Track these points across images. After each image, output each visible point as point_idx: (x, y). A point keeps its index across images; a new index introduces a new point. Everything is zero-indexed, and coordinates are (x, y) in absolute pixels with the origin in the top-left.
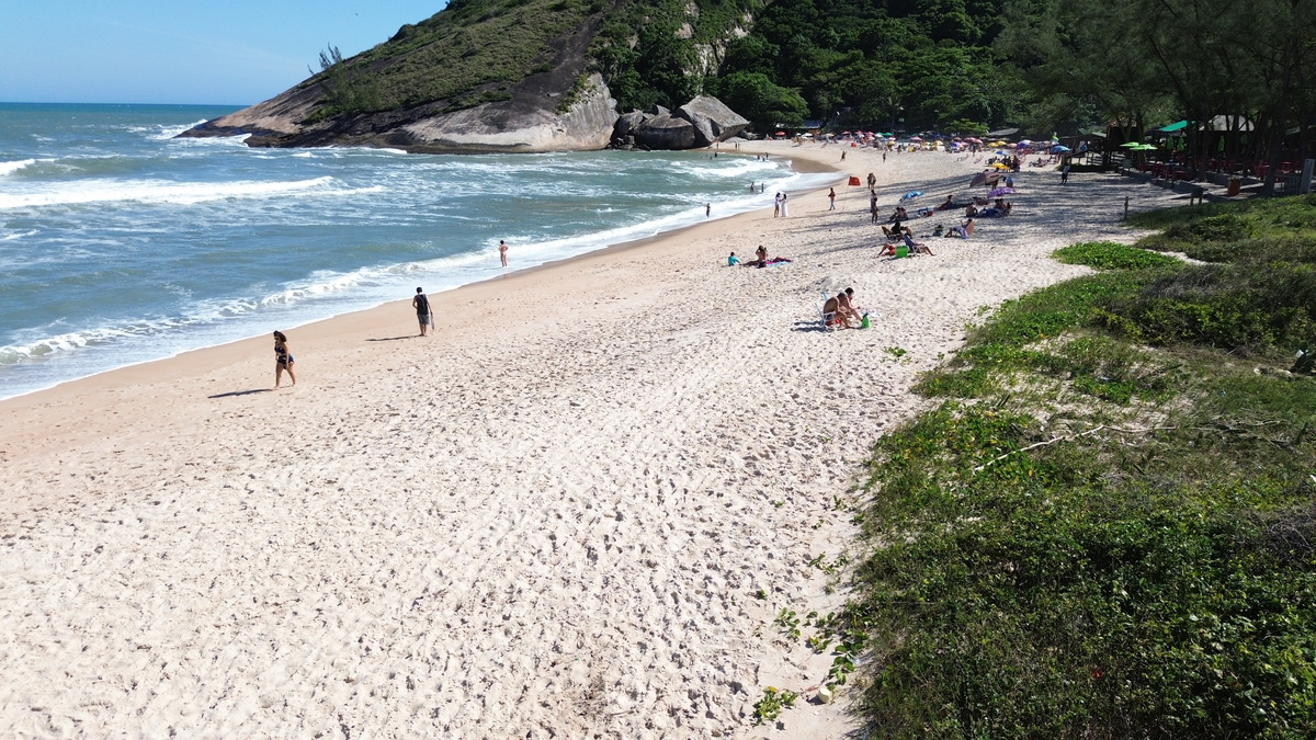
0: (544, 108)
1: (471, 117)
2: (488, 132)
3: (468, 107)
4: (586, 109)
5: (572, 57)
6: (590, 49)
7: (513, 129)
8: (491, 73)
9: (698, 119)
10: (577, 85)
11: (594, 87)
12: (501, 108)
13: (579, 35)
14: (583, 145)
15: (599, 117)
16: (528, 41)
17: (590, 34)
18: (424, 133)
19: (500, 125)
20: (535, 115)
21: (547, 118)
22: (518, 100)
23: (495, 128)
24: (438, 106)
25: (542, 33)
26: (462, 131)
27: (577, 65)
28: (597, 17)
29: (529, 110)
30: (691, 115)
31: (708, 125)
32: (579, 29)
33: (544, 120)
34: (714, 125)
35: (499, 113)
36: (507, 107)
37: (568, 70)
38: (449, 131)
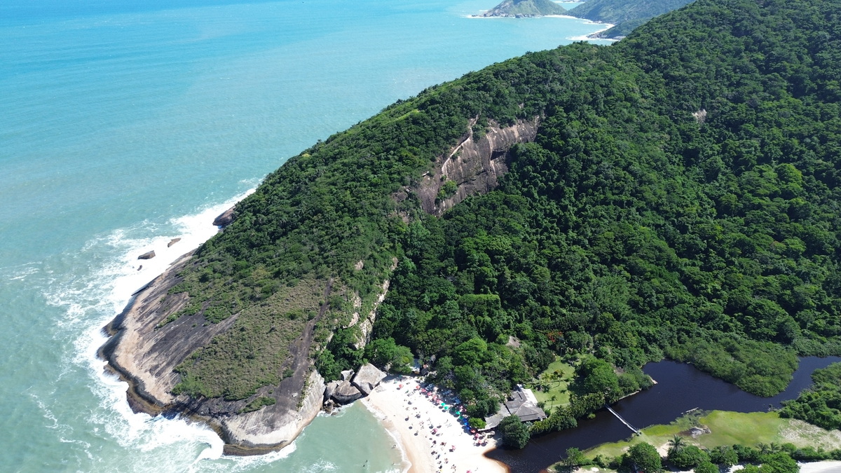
0: (292, 409)
1: (257, 420)
2: (267, 432)
3: (255, 411)
4: (310, 399)
5: (302, 361)
6: (310, 353)
7: (278, 428)
8: (264, 379)
9: (362, 385)
10: (305, 384)
11: (313, 382)
12: (271, 411)
13: (304, 341)
14: (310, 419)
15: (317, 396)
16: (279, 348)
17: (309, 340)
18: (237, 433)
19: (271, 425)
20: (287, 415)
21: (293, 416)
22: (279, 404)
23: (269, 428)
24: (241, 405)
25: (286, 341)
26: (254, 432)
27: (304, 367)
28: (312, 323)
29: (284, 412)
30: (359, 385)
31: (368, 386)
32: (303, 335)
33: (292, 418)
34: (370, 384)
35: (271, 415)
36: (273, 410)
37: (300, 373)
38: (248, 433)
